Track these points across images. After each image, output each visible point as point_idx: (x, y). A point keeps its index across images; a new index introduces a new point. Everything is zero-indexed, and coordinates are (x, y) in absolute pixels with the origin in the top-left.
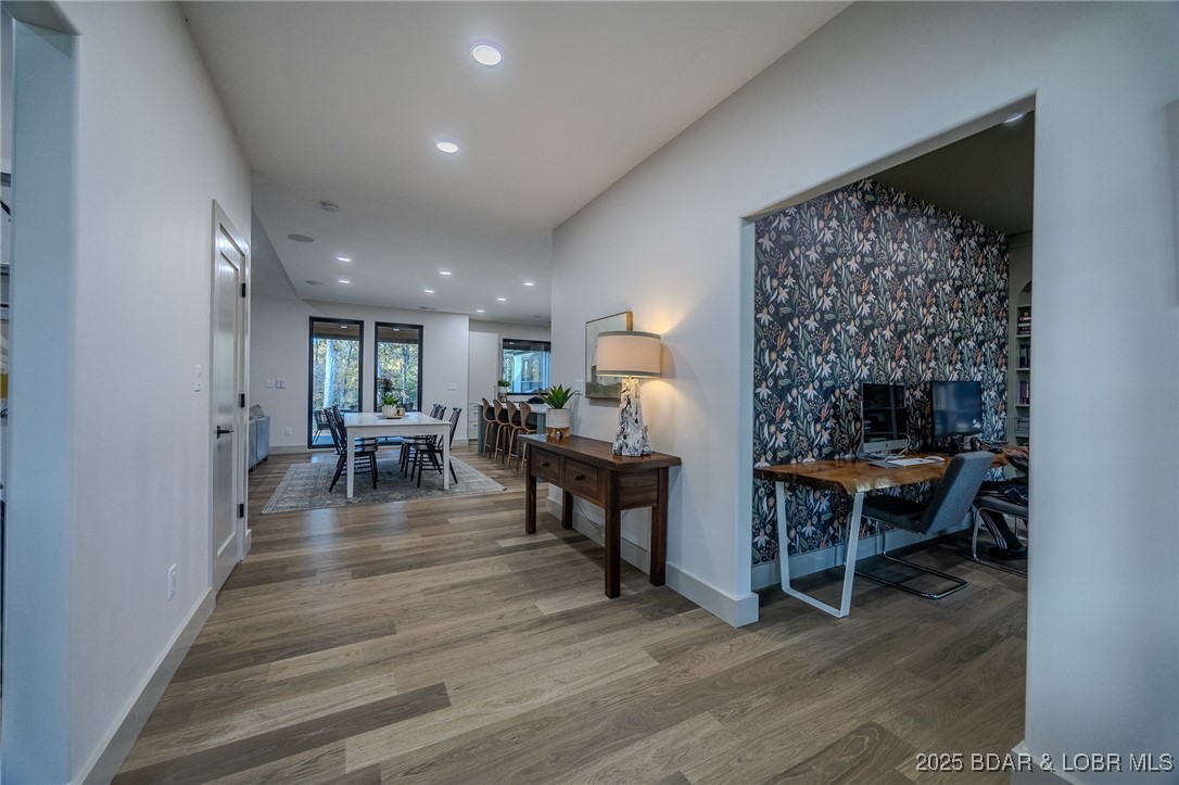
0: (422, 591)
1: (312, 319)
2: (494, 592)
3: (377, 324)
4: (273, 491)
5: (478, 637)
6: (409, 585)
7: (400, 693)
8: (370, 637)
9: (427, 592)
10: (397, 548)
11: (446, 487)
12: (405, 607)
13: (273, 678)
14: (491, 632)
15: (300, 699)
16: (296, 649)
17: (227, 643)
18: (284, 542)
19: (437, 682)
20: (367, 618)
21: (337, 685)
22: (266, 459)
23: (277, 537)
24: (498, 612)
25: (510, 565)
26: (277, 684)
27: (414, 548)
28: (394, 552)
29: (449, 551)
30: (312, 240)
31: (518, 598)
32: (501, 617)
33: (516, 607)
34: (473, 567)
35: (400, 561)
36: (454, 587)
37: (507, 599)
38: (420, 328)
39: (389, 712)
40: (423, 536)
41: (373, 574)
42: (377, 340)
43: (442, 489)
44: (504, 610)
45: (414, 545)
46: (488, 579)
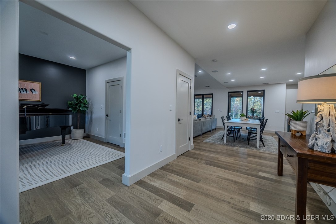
0: (217, 176)
1: (229, 92)
2: (239, 189)
3: (248, 91)
4: (210, 137)
5: (218, 200)
6: (215, 172)
7: (184, 199)
8: (193, 180)
9: (218, 177)
10: (223, 160)
11: (258, 147)
12: (208, 178)
13: (170, 178)
14: (223, 201)
15: (168, 185)
16: (179, 174)
17: (172, 166)
18: (200, 149)
19: (193, 203)
20: (197, 175)
21: (176, 187)
22: (216, 129)
23: (200, 148)
24: (232, 196)
25: (256, 183)
26: (169, 179)
27: (227, 162)
28: (221, 161)
29: (237, 168)
30: (217, 71)
31: (245, 196)
32: (232, 198)
33: (241, 198)
34: (241, 177)
35: (220, 165)
36: (227, 179)
37: (241, 194)
38: (264, 91)
39: (177, 201)
40: (234, 160)
41: (210, 165)
42: (248, 96)
43: (256, 147)
44: (236, 197)
45: (229, 162)
46: (241, 183)
